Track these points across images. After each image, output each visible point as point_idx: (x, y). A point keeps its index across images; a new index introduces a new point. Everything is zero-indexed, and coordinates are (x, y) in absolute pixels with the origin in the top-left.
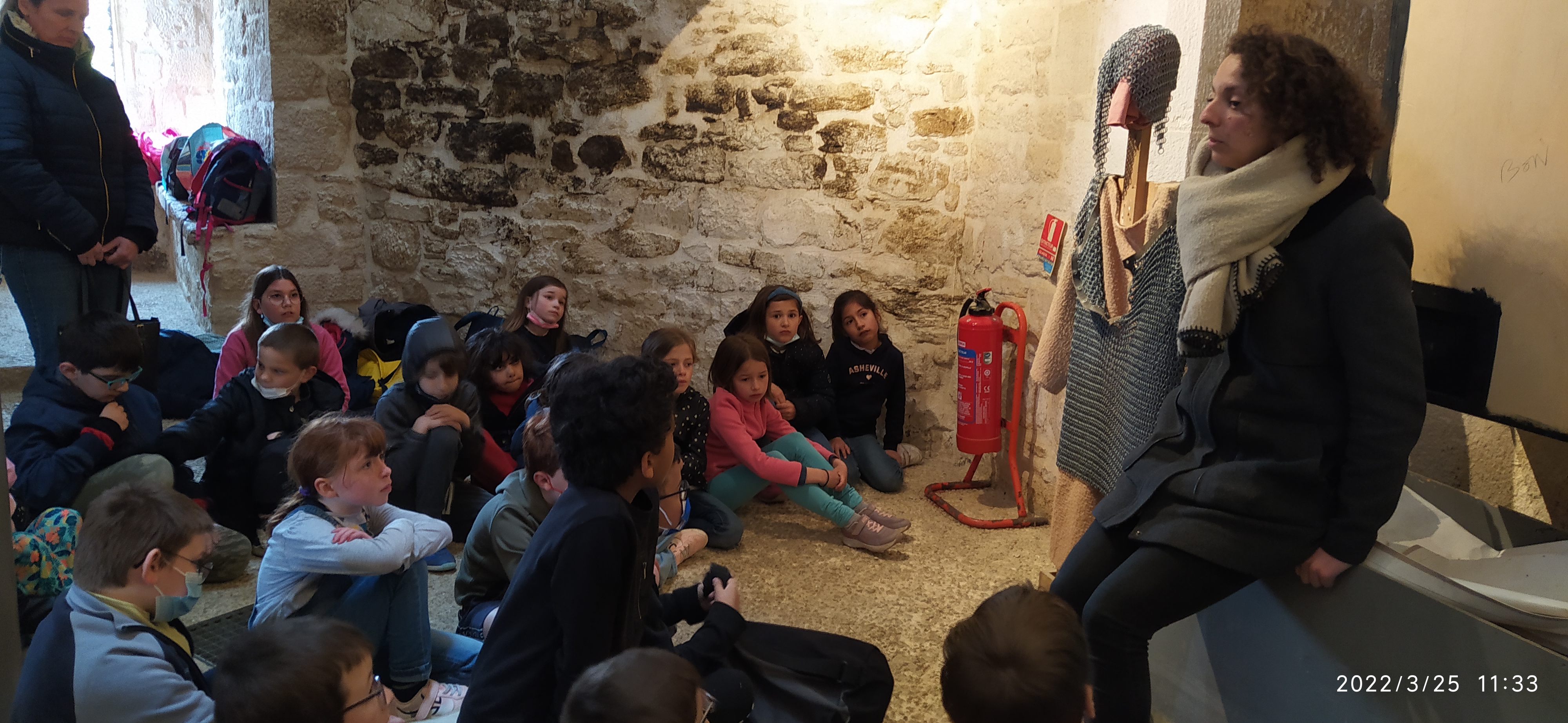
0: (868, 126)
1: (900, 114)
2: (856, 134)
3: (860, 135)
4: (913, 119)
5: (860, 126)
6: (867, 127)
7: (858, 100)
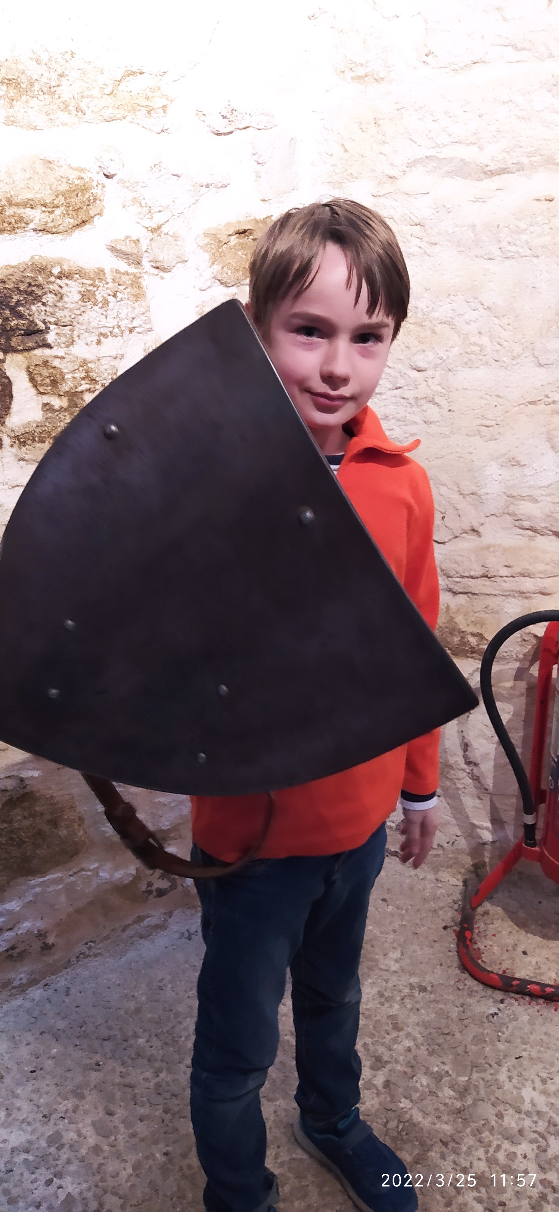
0: (103, 271)
1: (176, 237)
2: (78, 297)
3: (87, 297)
4: (203, 248)
5: (81, 273)
6: (100, 273)
7: (68, 205)
